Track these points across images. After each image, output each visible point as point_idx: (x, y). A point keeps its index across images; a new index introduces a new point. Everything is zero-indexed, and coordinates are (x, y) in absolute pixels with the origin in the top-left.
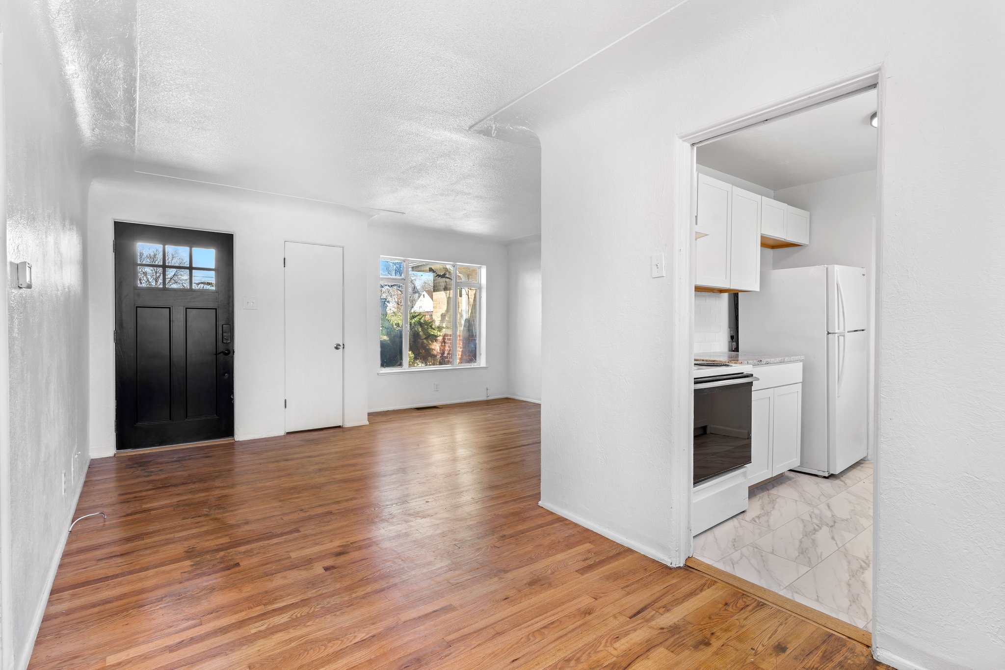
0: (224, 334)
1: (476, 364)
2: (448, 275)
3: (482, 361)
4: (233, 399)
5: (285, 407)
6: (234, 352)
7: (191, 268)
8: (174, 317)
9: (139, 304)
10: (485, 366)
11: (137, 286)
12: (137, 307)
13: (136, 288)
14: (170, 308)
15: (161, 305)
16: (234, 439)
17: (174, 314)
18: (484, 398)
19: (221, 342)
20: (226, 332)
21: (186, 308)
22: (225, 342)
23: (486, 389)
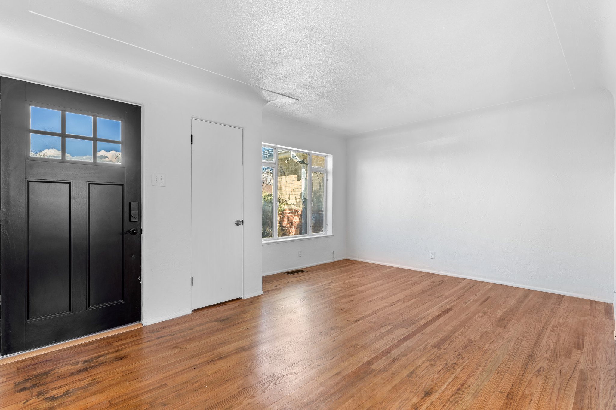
0: (132, 212)
1: (324, 233)
2: (305, 161)
3: (328, 231)
4: (140, 281)
5: (192, 285)
6: (141, 231)
7: (95, 139)
8: (75, 193)
9: (31, 178)
10: (331, 234)
11: (30, 157)
12: (29, 181)
13: (27, 158)
14: (70, 183)
15: (59, 179)
16: (141, 324)
17: (75, 191)
18: (331, 260)
19: (128, 221)
20: (133, 211)
21: (90, 184)
22: (132, 220)
23: (332, 253)
